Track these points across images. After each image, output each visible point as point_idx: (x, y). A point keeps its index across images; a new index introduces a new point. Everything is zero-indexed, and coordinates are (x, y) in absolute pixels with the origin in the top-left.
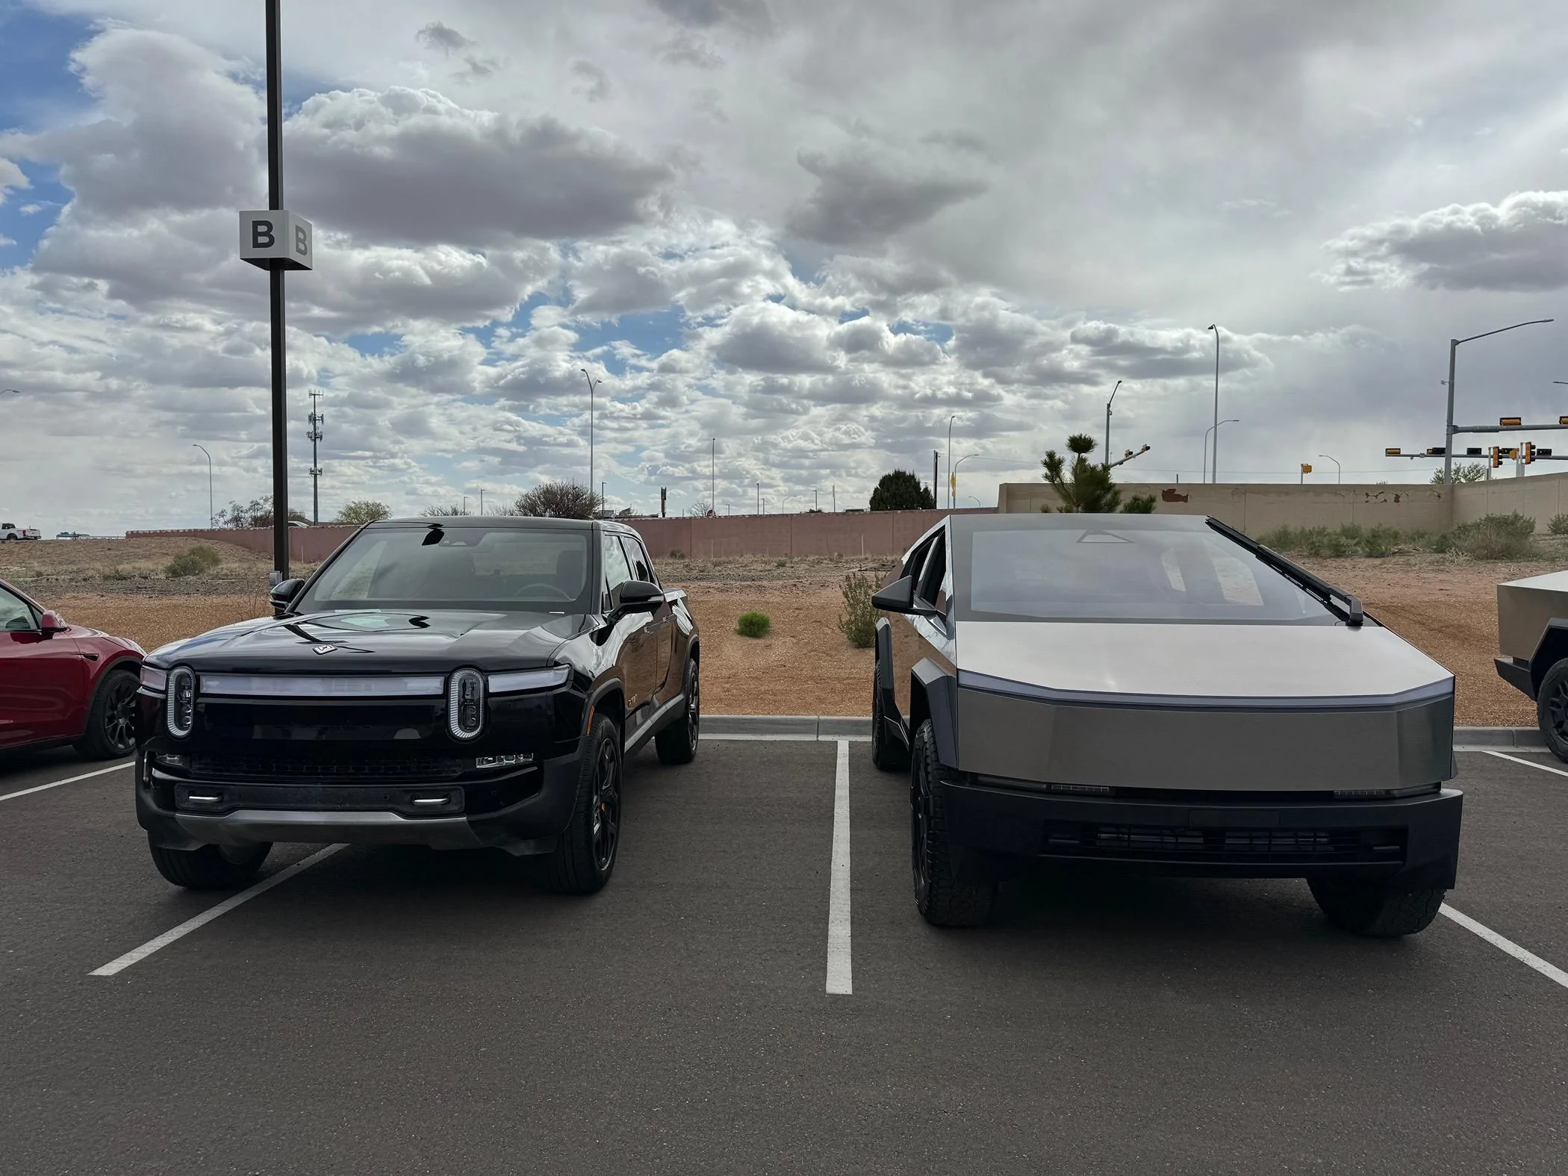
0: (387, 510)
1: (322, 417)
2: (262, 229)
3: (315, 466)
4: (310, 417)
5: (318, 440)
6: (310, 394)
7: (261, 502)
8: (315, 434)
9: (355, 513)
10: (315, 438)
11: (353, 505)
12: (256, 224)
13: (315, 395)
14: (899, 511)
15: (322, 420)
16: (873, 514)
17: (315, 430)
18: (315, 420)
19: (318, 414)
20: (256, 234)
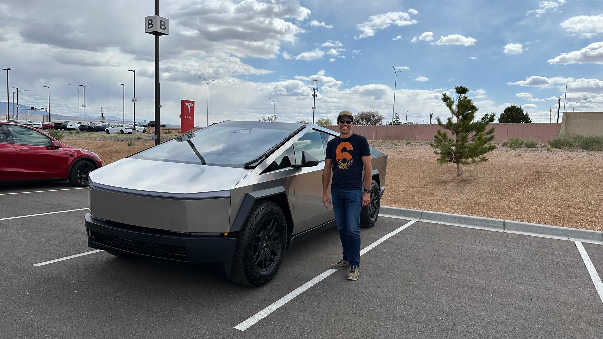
0: (332, 121)
1: (317, 89)
2: (150, 22)
3: (314, 106)
4: (313, 89)
5: (315, 97)
6: (314, 81)
7: (272, 117)
8: (315, 95)
9: (321, 123)
10: (315, 96)
11: (320, 120)
12: (149, 21)
13: (315, 81)
14: (511, 124)
15: (317, 90)
16: (499, 124)
17: (315, 93)
18: (315, 90)
19: (316, 88)
20: (149, 24)
